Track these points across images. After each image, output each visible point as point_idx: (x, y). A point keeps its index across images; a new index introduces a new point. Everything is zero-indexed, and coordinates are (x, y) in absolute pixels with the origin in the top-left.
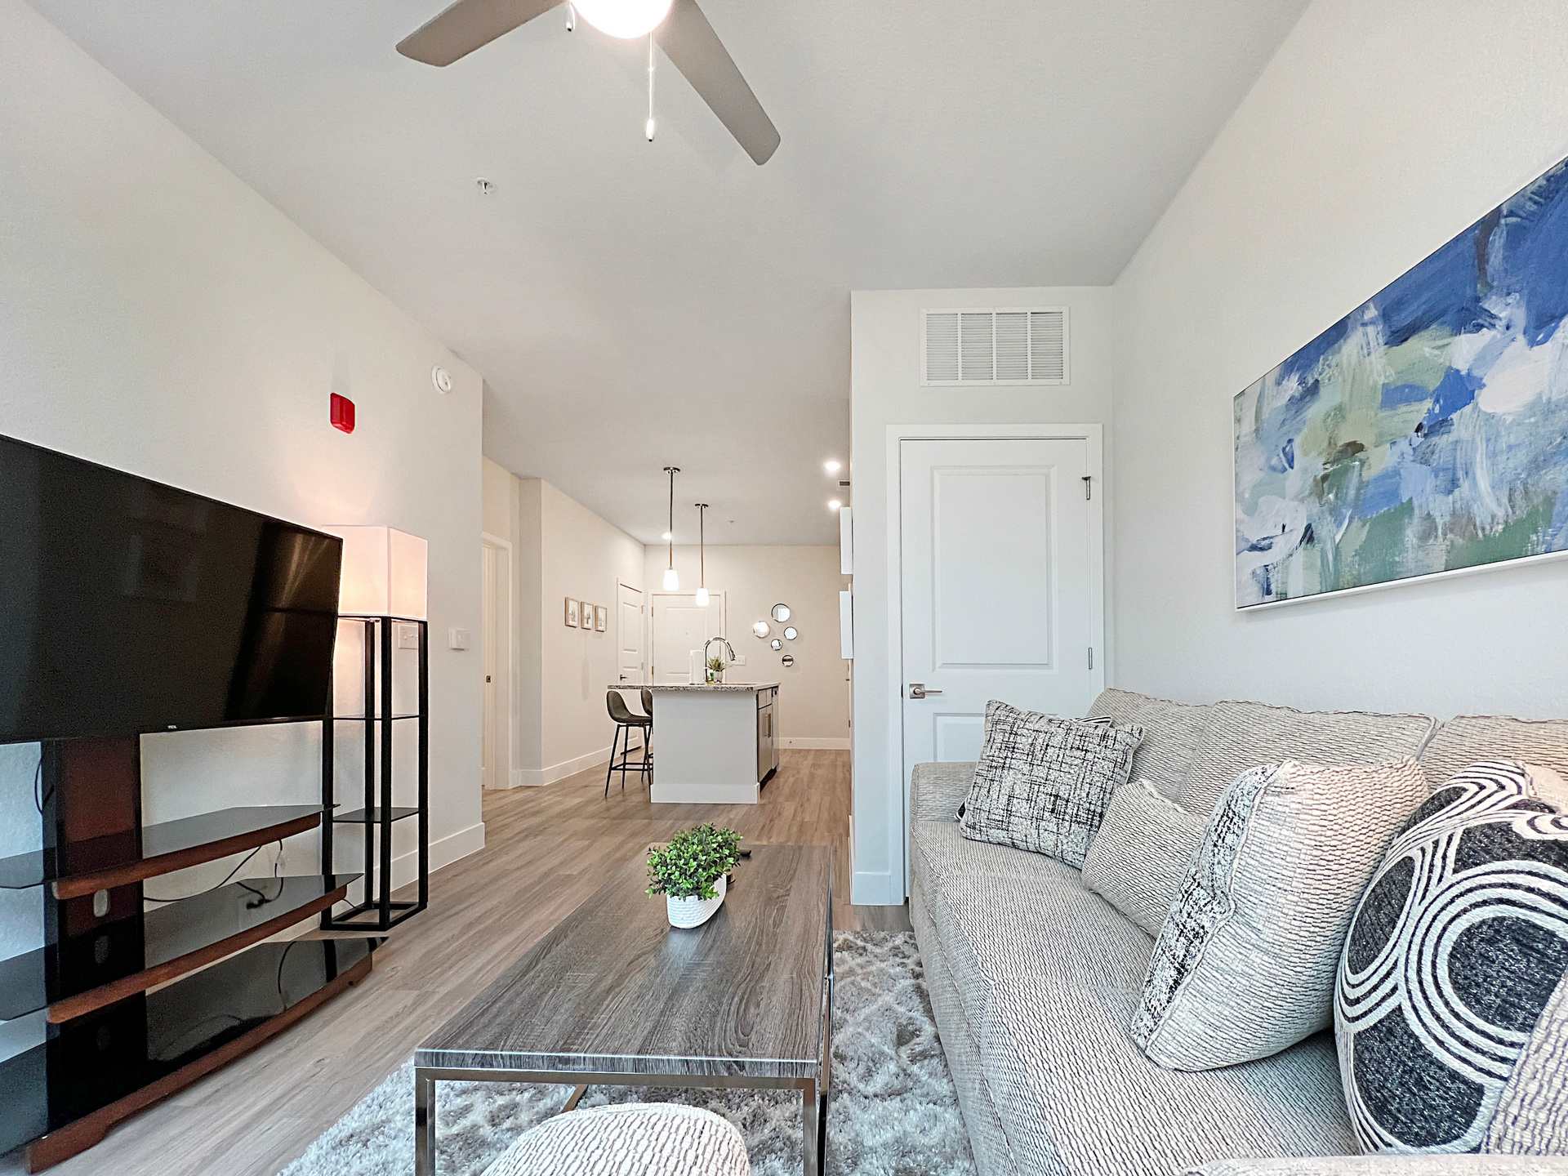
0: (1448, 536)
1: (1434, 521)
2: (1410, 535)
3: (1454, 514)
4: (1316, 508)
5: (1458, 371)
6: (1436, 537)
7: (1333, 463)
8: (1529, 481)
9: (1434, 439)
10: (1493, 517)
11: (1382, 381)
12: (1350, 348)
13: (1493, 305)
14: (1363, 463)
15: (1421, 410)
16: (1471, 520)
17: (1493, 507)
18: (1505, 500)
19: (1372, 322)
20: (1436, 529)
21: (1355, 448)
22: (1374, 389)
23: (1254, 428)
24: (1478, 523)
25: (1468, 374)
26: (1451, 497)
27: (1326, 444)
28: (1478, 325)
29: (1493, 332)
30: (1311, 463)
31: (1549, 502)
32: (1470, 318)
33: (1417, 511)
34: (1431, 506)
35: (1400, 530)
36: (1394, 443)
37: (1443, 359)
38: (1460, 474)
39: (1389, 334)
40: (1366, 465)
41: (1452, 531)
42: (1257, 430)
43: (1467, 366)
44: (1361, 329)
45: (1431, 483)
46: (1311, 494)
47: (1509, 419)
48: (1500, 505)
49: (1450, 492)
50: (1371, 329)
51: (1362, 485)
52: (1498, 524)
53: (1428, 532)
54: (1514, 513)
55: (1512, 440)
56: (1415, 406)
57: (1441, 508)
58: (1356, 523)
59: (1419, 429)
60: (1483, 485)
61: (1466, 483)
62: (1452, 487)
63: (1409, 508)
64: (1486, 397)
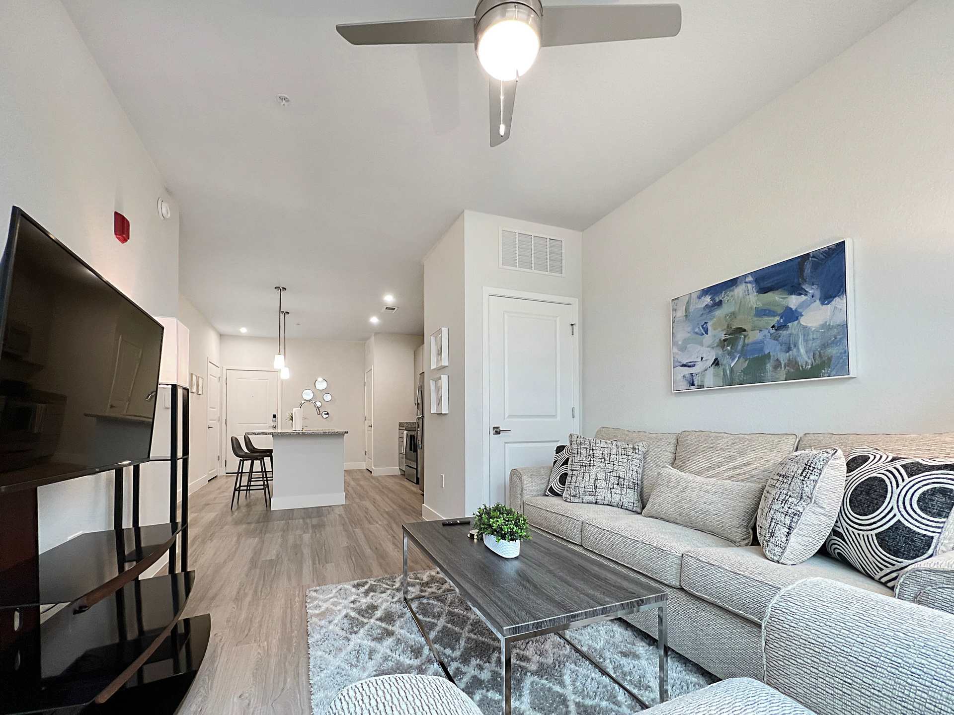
0: (787, 368)
1: (780, 362)
2: (769, 367)
3: (789, 360)
4: (720, 352)
5: (791, 309)
6: (781, 368)
7: (729, 335)
8: (822, 351)
9: (780, 332)
10: (807, 363)
11: (755, 306)
12: (739, 291)
13: (806, 287)
14: (745, 336)
15: (775, 320)
16: (797, 363)
17: (807, 359)
18: (812, 357)
19: (750, 282)
20: (781, 365)
21: (741, 330)
22: (751, 308)
23: (685, 314)
24: (800, 364)
25: (796, 310)
26: (788, 354)
27: (726, 327)
28: (800, 293)
29: (806, 297)
30: (717, 333)
31: (830, 359)
32: (797, 290)
33: (772, 357)
34: (779, 356)
35: (765, 364)
36: (761, 331)
37: (784, 303)
38: (792, 346)
39: (758, 288)
40: (747, 338)
41: (788, 366)
42: (686, 316)
43: (795, 307)
44: (744, 284)
45: (779, 347)
46: (717, 346)
47: (813, 329)
48: (809, 358)
49: (788, 352)
50: (749, 285)
51: (745, 345)
52: (808, 365)
53: (778, 365)
54: (815, 361)
55: (815, 336)
56: (772, 318)
57: (783, 357)
58: (742, 360)
59: (773, 327)
60: (802, 351)
61: (795, 350)
62: (789, 349)
63: (768, 356)
64: (803, 321)
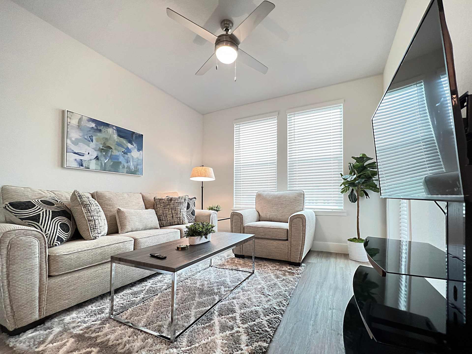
0: (126, 169)
2: (121, 167)
4: (100, 154)
7: (105, 147)
8: (137, 166)
9: (125, 155)
10: (133, 169)
14: (112, 151)
16: (130, 168)
17: (132, 167)
18: (134, 167)
21: (110, 148)
23: (77, 124)
27: (103, 143)
30: (98, 144)
31: (139, 169)
34: (124, 164)
35: (119, 165)
36: (118, 152)
42: (78, 126)
45: (124, 160)
46: (98, 150)
47: (135, 158)
51: (111, 155)
53: (124, 167)
54: (135, 169)
55: (135, 161)
56: (122, 148)
57: (126, 165)
58: (110, 161)
59: (123, 152)
60: (132, 164)
61: (129, 163)
62: (127, 163)
63: (121, 163)
64: (132, 154)
